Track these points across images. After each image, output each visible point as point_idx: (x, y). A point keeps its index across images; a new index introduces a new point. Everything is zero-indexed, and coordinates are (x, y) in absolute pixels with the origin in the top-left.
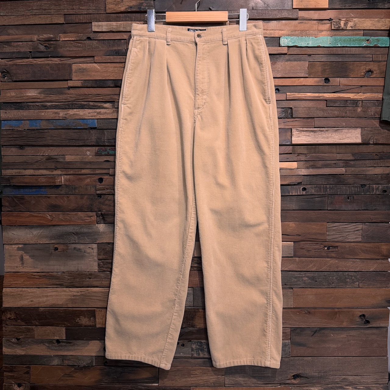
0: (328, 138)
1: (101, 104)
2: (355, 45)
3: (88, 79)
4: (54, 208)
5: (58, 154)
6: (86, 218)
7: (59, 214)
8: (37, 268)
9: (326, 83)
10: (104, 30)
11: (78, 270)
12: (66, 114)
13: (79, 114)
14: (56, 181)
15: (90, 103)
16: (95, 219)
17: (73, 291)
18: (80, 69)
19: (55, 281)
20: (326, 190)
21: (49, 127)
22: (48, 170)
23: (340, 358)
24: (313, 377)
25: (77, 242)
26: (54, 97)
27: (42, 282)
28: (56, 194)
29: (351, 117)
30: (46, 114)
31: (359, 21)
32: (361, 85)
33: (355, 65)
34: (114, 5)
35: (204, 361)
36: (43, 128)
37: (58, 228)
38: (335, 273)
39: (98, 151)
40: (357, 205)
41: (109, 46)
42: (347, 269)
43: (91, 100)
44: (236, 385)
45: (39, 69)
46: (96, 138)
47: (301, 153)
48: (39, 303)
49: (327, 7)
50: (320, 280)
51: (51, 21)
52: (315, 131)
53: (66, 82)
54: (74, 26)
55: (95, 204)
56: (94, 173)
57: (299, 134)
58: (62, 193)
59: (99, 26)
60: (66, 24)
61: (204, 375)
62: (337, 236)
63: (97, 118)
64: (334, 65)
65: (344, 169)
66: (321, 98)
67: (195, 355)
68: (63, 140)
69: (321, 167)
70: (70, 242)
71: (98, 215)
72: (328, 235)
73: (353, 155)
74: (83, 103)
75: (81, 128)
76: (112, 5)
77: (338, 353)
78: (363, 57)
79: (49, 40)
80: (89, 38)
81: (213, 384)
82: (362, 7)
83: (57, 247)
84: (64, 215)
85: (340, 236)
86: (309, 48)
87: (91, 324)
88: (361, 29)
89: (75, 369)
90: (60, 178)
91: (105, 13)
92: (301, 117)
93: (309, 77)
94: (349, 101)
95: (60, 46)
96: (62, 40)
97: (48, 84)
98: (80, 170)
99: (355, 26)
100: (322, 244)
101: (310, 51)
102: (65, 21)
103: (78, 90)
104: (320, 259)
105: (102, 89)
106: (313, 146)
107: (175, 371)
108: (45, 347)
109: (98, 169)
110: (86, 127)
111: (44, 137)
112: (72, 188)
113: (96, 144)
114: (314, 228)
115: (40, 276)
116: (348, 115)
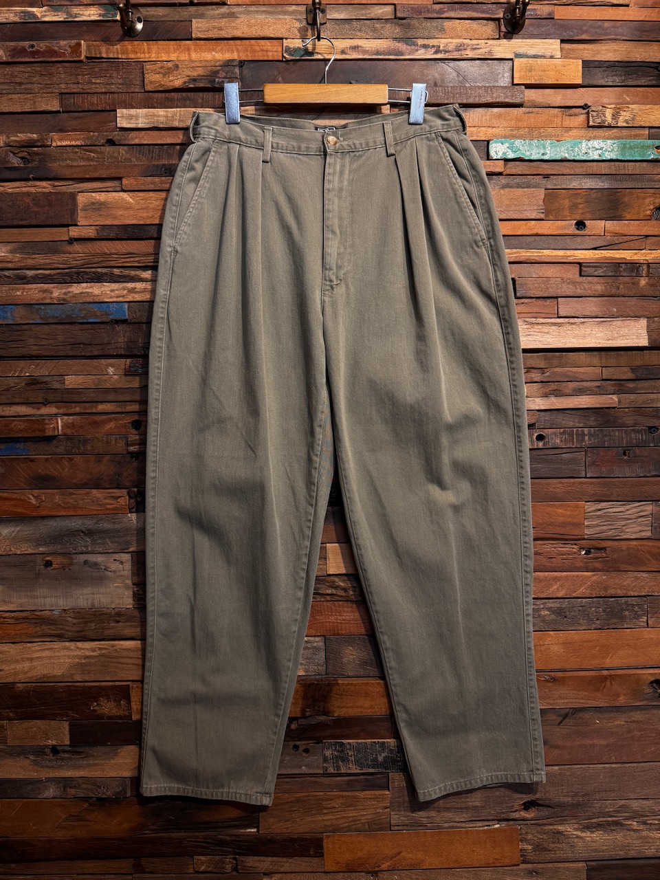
0: (584, 337)
1: (137, 272)
2: (633, 156)
3: (110, 223)
4: (43, 481)
5: (51, 374)
6: (107, 501)
7: (53, 494)
8: (11, 602)
9: (578, 229)
10: (140, 126)
11: (93, 605)
12: (65, 294)
13: (92, 293)
14: (47, 426)
15: (115, 270)
16: (125, 502)
17: (83, 649)
18: (93, 204)
19: (46, 629)
20: (583, 440)
21: (32, 319)
22: (30, 405)
23: (614, 766)
24: (562, 805)
25: (90, 549)
26: (40, 260)
27: (21, 632)
28: (47, 453)
29: (629, 295)
30: (25, 294)
31: (640, 110)
32: (645, 234)
33: (635, 196)
34: (161, 75)
35: (349, 781)
36: (19, 322)
37: (52, 523)
38: (601, 599)
39: (130, 366)
40: (642, 467)
41: (152, 157)
42: (624, 592)
43: (117, 265)
44: (411, 826)
45: (10, 203)
46: (126, 339)
47: (533, 366)
48: (16, 674)
49: (579, 81)
50: (572, 614)
51: (32, 106)
52: (560, 323)
53: (66, 229)
54: (81, 118)
55: (125, 474)
56: (123, 410)
57: (529, 330)
58: (58, 450)
59: (130, 117)
60: (64, 112)
61: (350, 808)
62: (604, 528)
63: (128, 300)
64: (594, 196)
65: (615, 398)
66: (571, 259)
67: (331, 770)
68: (60, 344)
69: (571, 393)
70: (75, 550)
71: (132, 495)
72: (588, 526)
73: (633, 370)
74: (99, 270)
75: (97, 320)
76: (157, 76)
77: (610, 758)
78: (649, 180)
79: (29, 144)
80: (111, 142)
81: (367, 826)
82: (646, 84)
83: (49, 561)
84: (62, 495)
85: (610, 527)
86: (546, 163)
87: (121, 713)
88: (644, 125)
89: (89, 804)
90: (55, 421)
91: (143, 91)
92: (532, 296)
93: (547, 219)
94: (623, 265)
95: (53, 158)
96: (55, 145)
97: (28, 232)
98: (94, 404)
99: (633, 119)
100: (576, 544)
101: (547, 169)
102: (61, 107)
103: (89, 245)
104: (573, 573)
105: (138, 242)
106: (557, 354)
107: (291, 802)
108: (28, 761)
109: (131, 401)
110: (105, 320)
111: (21, 338)
112: (79, 441)
113: (127, 353)
114: (561, 512)
115: (17, 619)
116: (623, 292)
